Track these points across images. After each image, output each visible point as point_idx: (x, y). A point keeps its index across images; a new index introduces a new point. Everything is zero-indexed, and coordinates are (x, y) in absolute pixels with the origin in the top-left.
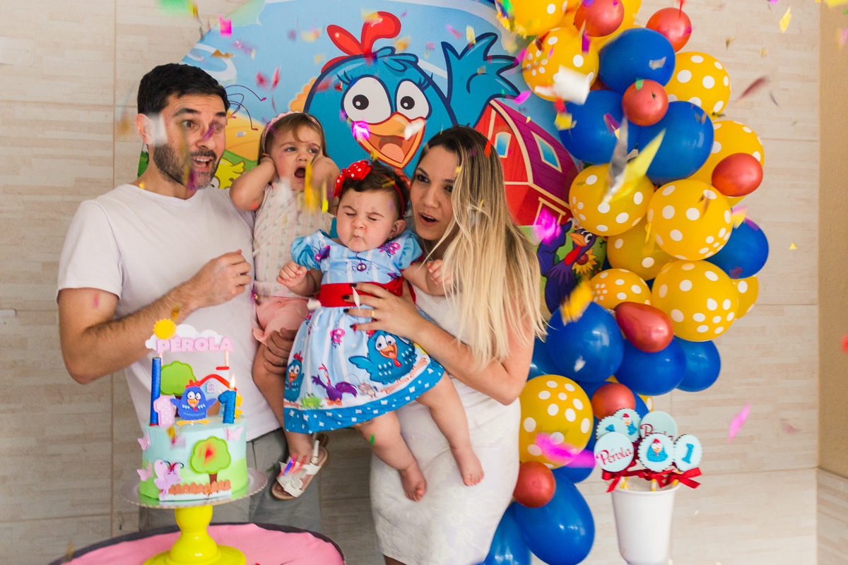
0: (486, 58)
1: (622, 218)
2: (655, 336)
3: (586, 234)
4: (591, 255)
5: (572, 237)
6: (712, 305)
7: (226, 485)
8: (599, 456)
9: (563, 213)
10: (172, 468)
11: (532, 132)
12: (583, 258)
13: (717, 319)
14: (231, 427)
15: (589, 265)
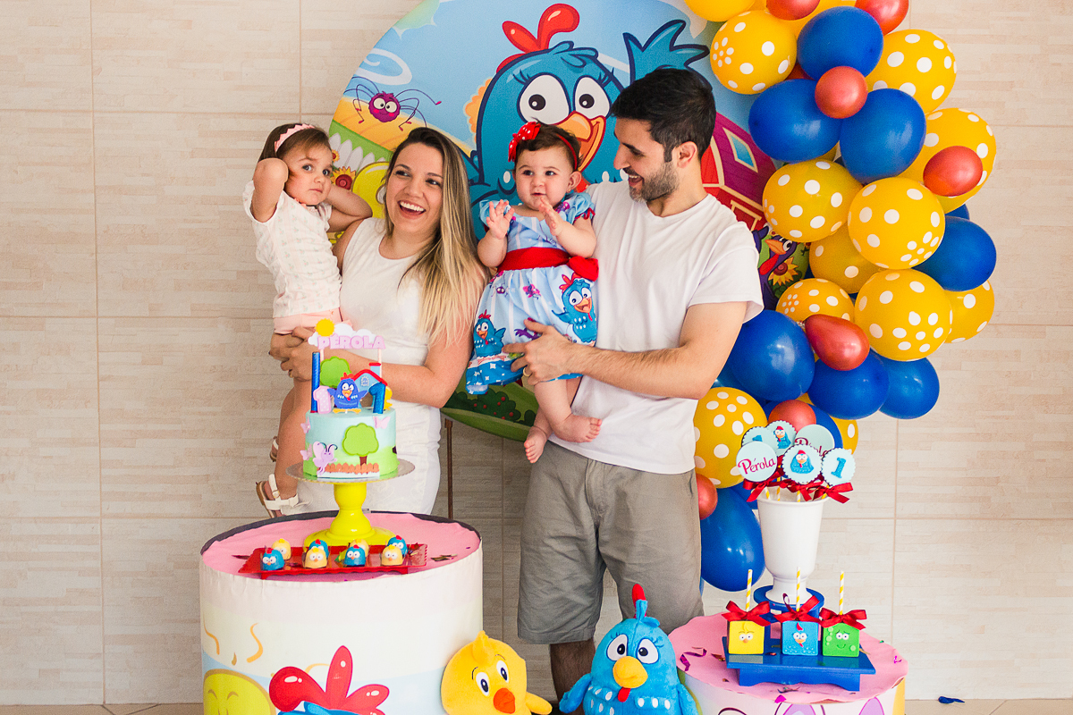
0: (672, 48)
1: (818, 222)
2: (847, 353)
3: (785, 241)
4: (791, 264)
5: (768, 244)
6: (914, 319)
7: (375, 468)
8: (741, 464)
9: (758, 218)
10: (327, 450)
11: (725, 129)
12: (781, 267)
13: (921, 336)
14: (380, 417)
15: (788, 276)
